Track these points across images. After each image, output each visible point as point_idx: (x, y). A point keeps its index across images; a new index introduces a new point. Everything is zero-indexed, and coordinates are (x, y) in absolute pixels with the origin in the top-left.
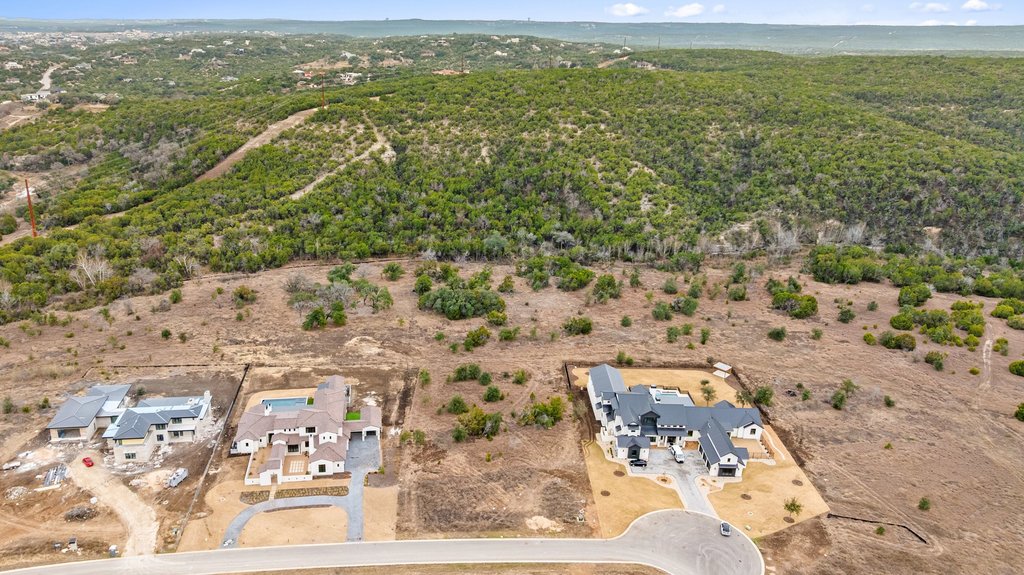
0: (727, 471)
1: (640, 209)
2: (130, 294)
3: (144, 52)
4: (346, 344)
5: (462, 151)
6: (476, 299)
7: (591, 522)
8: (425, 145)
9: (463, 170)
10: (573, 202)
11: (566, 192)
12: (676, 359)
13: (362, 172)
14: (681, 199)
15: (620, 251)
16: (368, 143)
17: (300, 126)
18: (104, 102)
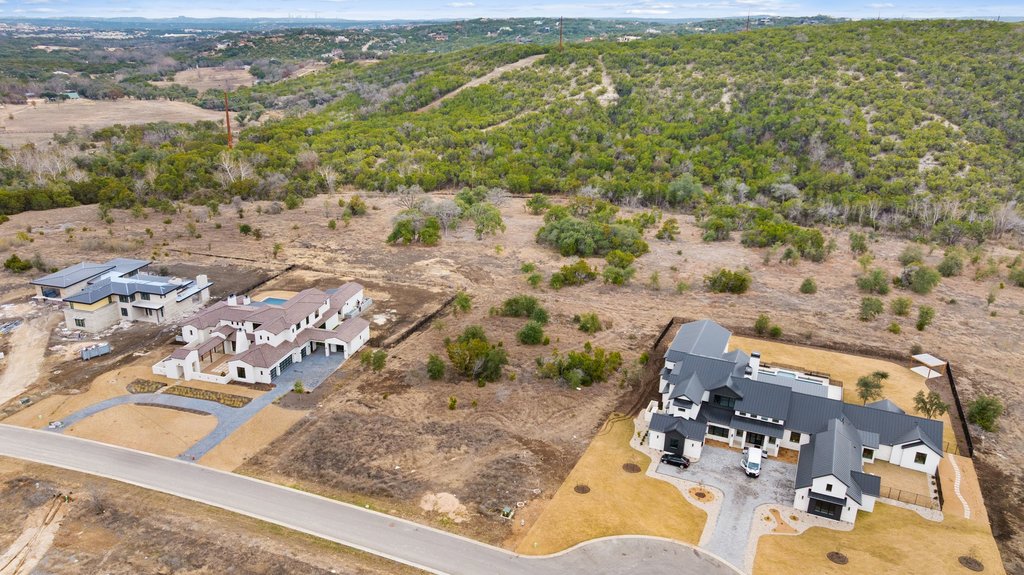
0: (825, 507)
1: (916, 168)
2: (256, 197)
3: (457, 30)
4: (416, 263)
5: (698, 96)
6: (603, 234)
7: (518, 523)
8: (655, 87)
9: (691, 115)
10: (819, 152)
11: (812, 142)
12: (858, 342)
13: (568, 111)
14: (988, 160)
15: (862, 212)
16: (589, 85)
17: (527, 68)
18: (379, 58)
